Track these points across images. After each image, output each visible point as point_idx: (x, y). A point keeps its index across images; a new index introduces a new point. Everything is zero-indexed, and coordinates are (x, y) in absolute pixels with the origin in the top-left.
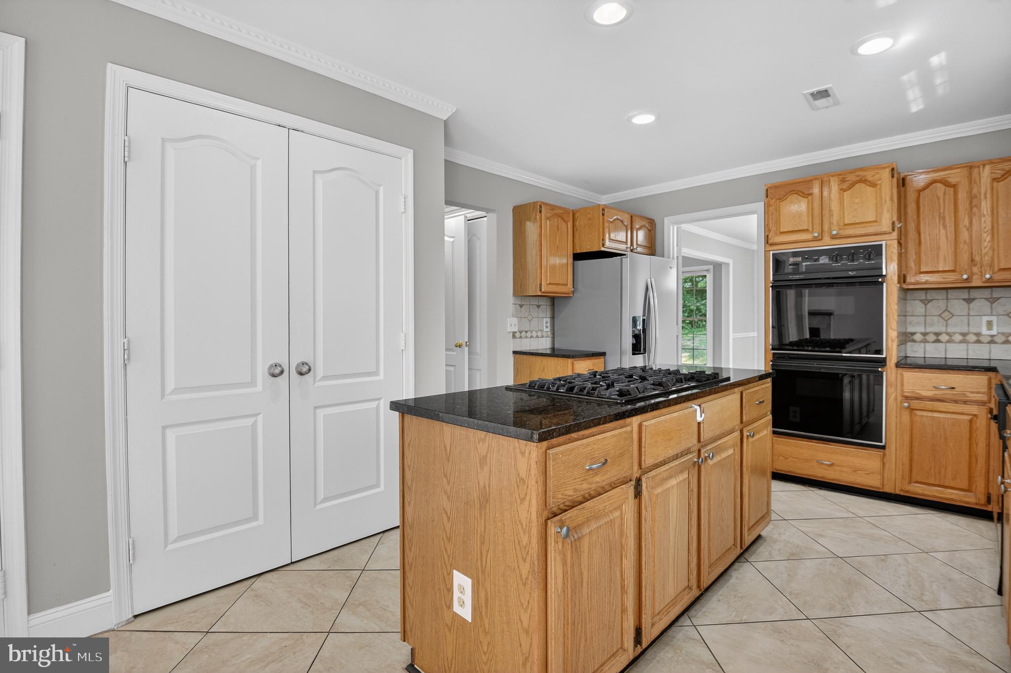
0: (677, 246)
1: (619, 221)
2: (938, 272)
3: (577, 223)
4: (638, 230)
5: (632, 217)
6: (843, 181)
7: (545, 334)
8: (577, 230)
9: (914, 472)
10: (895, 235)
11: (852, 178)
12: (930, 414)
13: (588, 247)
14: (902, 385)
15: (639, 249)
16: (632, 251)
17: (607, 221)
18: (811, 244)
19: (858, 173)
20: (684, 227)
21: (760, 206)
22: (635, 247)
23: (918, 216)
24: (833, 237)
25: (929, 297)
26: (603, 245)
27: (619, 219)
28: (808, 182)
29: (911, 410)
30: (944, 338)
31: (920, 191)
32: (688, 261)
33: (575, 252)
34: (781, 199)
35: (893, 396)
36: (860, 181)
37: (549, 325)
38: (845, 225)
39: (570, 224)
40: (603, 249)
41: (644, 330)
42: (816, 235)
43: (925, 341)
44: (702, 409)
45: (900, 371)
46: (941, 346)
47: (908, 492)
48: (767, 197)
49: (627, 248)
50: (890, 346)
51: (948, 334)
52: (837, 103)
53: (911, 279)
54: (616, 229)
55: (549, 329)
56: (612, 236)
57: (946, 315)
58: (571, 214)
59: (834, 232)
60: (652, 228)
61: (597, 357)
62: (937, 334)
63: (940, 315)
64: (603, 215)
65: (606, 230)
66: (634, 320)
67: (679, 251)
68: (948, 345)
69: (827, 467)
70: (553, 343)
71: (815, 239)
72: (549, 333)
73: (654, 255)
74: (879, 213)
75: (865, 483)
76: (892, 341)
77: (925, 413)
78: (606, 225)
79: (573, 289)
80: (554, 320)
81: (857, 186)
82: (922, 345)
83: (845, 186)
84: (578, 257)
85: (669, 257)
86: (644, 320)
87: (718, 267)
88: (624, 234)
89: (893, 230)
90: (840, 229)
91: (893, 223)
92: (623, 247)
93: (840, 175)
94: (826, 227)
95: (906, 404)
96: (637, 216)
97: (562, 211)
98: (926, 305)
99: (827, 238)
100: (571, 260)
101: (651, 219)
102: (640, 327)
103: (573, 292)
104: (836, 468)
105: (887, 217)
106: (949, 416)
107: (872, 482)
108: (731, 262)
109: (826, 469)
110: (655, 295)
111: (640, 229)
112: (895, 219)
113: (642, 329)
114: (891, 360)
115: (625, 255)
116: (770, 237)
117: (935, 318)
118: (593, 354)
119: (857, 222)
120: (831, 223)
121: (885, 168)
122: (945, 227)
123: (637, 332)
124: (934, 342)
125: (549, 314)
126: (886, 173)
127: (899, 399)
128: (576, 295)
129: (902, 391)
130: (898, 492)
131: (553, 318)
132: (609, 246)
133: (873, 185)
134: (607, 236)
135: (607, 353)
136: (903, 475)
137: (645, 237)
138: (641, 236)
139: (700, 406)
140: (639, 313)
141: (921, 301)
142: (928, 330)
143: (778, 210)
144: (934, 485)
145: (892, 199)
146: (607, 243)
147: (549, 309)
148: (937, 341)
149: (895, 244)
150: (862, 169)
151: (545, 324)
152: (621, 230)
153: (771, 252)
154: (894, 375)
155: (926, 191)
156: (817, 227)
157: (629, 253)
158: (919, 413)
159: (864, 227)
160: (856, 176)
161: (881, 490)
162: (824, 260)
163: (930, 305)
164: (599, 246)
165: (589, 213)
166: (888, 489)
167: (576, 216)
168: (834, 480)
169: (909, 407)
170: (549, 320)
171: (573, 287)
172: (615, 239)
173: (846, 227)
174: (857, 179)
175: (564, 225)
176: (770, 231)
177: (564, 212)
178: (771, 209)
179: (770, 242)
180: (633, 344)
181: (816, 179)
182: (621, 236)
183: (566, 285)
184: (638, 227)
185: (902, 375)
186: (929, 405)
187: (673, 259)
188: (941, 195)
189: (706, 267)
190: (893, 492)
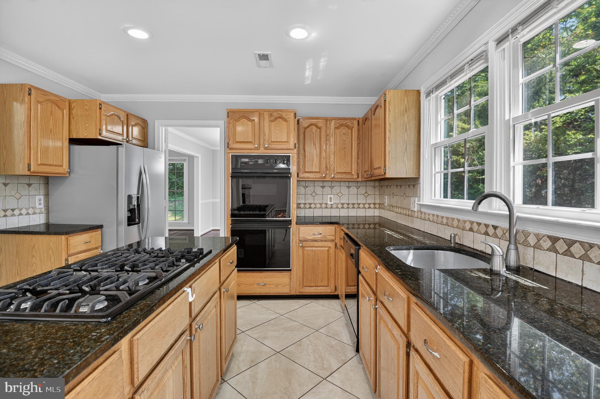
0: (165, 142)
1: (116, 117)
2: (312, 172)
3: (74, 112)
4: (133, 126)
5: (127, 115)
6: (271, 115)
7: (37, 211)
8: (73, 118)
9: (304, 282)
10: (296, 150)
11: (275, 115)
12: (311, 249)
13: (86, 134)
14: (299, 234)
15: (134, 141)
16: (127, 142)
17: (104, 115)
18: (253, 151)
19: (279, 112)
20: (170, 129)
21: (222, 123)
22: (131, 139)
23: (305, 142)
24: (266, 148)
25: (307, 185)
26: (100, 134)
27: (115, 115)
28: (253, 112)
29: (303, 247)
30: (313, 206)
31: (306, 128)
32: (172, 153)
33: (71, 137)
34: (238, 120)
35: (295, 241)
36: (280, 117)
37: (42, 202)
38: (272, 142)
39: (66, 112)
40: (100, 137)
41: (138, 205)
42: (256, 146)
43: (305, 208)
44: (193, 289)
45: (298, 226)
46: (311, 210)
47: (302, 292)
48: (228, 117)
49: (123, 139)
50: (293, 212)
51: (314, 204)
52: (271, 66)
53: (301, 175)
54: (113, 123)
55: (42, 206)
56: (109, 128)
57: (314, 194)
58: (67, 104)
59: (266, 146)
60: (144, 125)
61: (92, 231)
62: (310, 204)
63: (311, 194)
64: (100, 109)
65: (104, 122)
66: (130, 197)
67: (167, 146)
68: (315, 209)
69: (262, 287)
70: (48, 217)
71: (256, 149)
72: (43, 209)
73: (147, 147)
74: (288, 138)
75: (281, 292)
76: (294, 210)
77: (309, 248)
78: (103, 117)
79: (68, 170)
80: (48, 197)
81: (278, 119)
82: (304, 210)
83: (272, 118)
84: (73, 141)
85: (158, 150)
86: (138, 197)
87: (191, 158)
88: (121, 128)
89: (295, 148)
90: (269, 144)
91: (295, 144)
92: (120, 138)
93: (269, 111)
94: (262, 142)
95: (301, 245)
96: (132, 115)
97: (57, 99)
98: (305, 189)
99: (262, 148)
100: (66, 143)
101: (144, 119)
102: (135, 202)
103: (69, 173)
104: (268, 286)
105: (293, 140)
106: (319, 249)
107: (285, 291)
108: (199, 155)
109: (262, 288)
110: (147, 176)
111: (135, 125)
112: (296, 142)
113: (136, 204)
114: (293, 221)
115: (121, 144)
116: (230, 143)
117: (310, 196)
118: (90, 228)
119: (278, 141)
120: (264, 140)
121: (291, 112)
122: (316, 150)
123: (131, 207)
124: (309, 208)
125: (42, 192)
126: (292, 115)
127: (298, 241)
128: (72, 175)
129: (299, 237)
130: (298, 294)
131: (47, 195)
132: (106, 135)
133: (285, 120)
134: (104, 127)
135: (104, 226)
136: (299, 284)
137: (139, 132)
138: (136, 131)
139: (190, 287)
140: (134, 192)
141: (303, 187)
142: (306, 202)
143: (234, 127)
144: (314, 286)
145: (294, 130)
146: (104, 133)
147: (42, 187)
148: (310, 208)
149: (296, 155)
150: (280, 110)
151: (39, 202)
152: (117, 124)
153: (231, 154)
154: (295, 228)
155: (309, 129)
156: (257, 141)
157: (125, 143)
158: (305, 248)
159: (281, 144)
160: (278, 114)
161: (290, 294)
162: (260, 161)
163: (307, 189)
164: (96, 134)
165: (86, 105)
166: (293, 293)
167: (73, 105)
168: (266, 293)
169: (302, 246)
170: (42, 197)
171: (69, 168)
172: (111, 130)
173: (272, 143)
174: (279, 116)
175: (59, 112)
176: (230, 140)
177: (59, 99)
178: (231, 125)
179: (230, 147)
180: (128, 217)
181: (257, 111)
182: (118, 129)
183: (62, 166)
184: (133, 124)
185: (299, 229)
186: (311, 244)
187: (162, 151)
188: (314, 131)
189: (183, 158)
190: (295, 294)
